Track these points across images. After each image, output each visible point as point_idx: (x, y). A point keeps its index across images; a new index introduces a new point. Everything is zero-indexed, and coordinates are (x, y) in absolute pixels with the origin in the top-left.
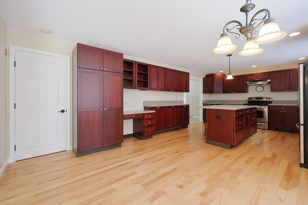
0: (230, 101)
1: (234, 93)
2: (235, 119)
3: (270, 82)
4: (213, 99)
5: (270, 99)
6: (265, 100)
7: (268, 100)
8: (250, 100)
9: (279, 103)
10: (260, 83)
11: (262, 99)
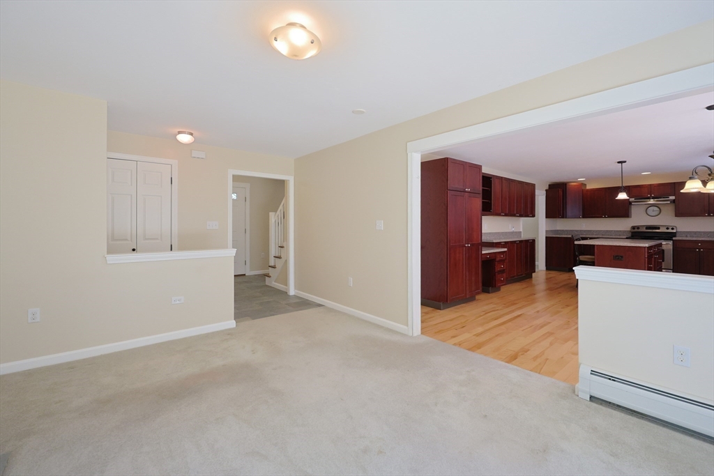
0: (594, 231)
1: (605, 217)
2: (646, 259)
3: (674, 200)
4: (558, 229)
5: (673, 229)
6: (663, 230)
7: (670, 231)
8: (636, 230)
9: (688, 236)
10: (652, 201)
11: (659, 228)
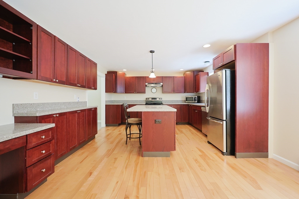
1: (135, 93)
2: (175, 121)
3: (162, 85)
4: (112, 99)
5: (161, 99)
6: (158, 100)
8: (148, 100)
11: (156, 99)
